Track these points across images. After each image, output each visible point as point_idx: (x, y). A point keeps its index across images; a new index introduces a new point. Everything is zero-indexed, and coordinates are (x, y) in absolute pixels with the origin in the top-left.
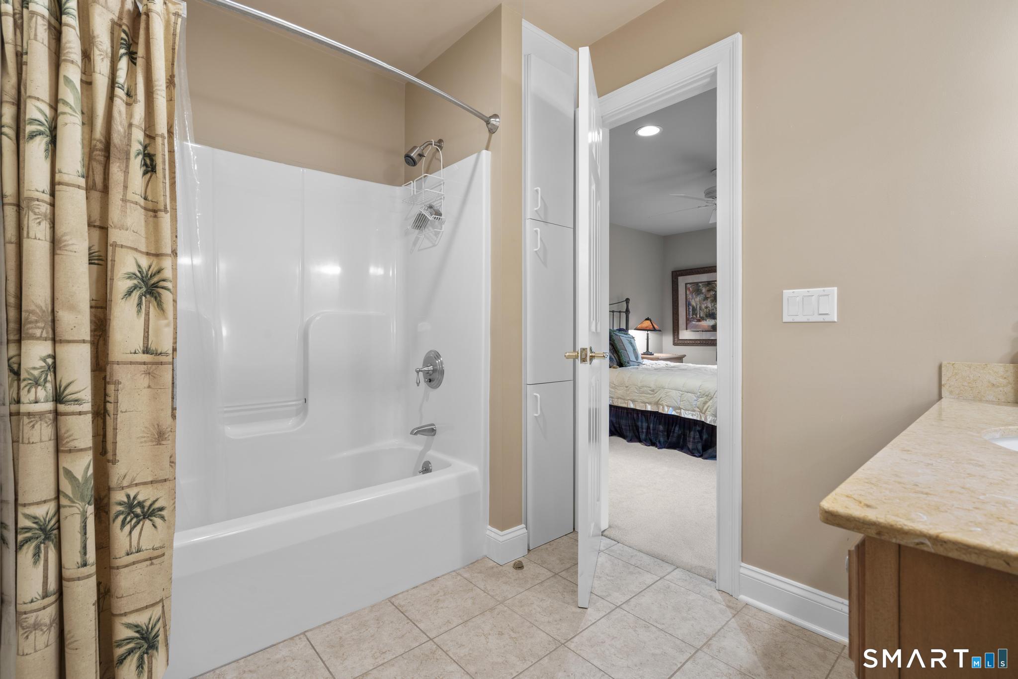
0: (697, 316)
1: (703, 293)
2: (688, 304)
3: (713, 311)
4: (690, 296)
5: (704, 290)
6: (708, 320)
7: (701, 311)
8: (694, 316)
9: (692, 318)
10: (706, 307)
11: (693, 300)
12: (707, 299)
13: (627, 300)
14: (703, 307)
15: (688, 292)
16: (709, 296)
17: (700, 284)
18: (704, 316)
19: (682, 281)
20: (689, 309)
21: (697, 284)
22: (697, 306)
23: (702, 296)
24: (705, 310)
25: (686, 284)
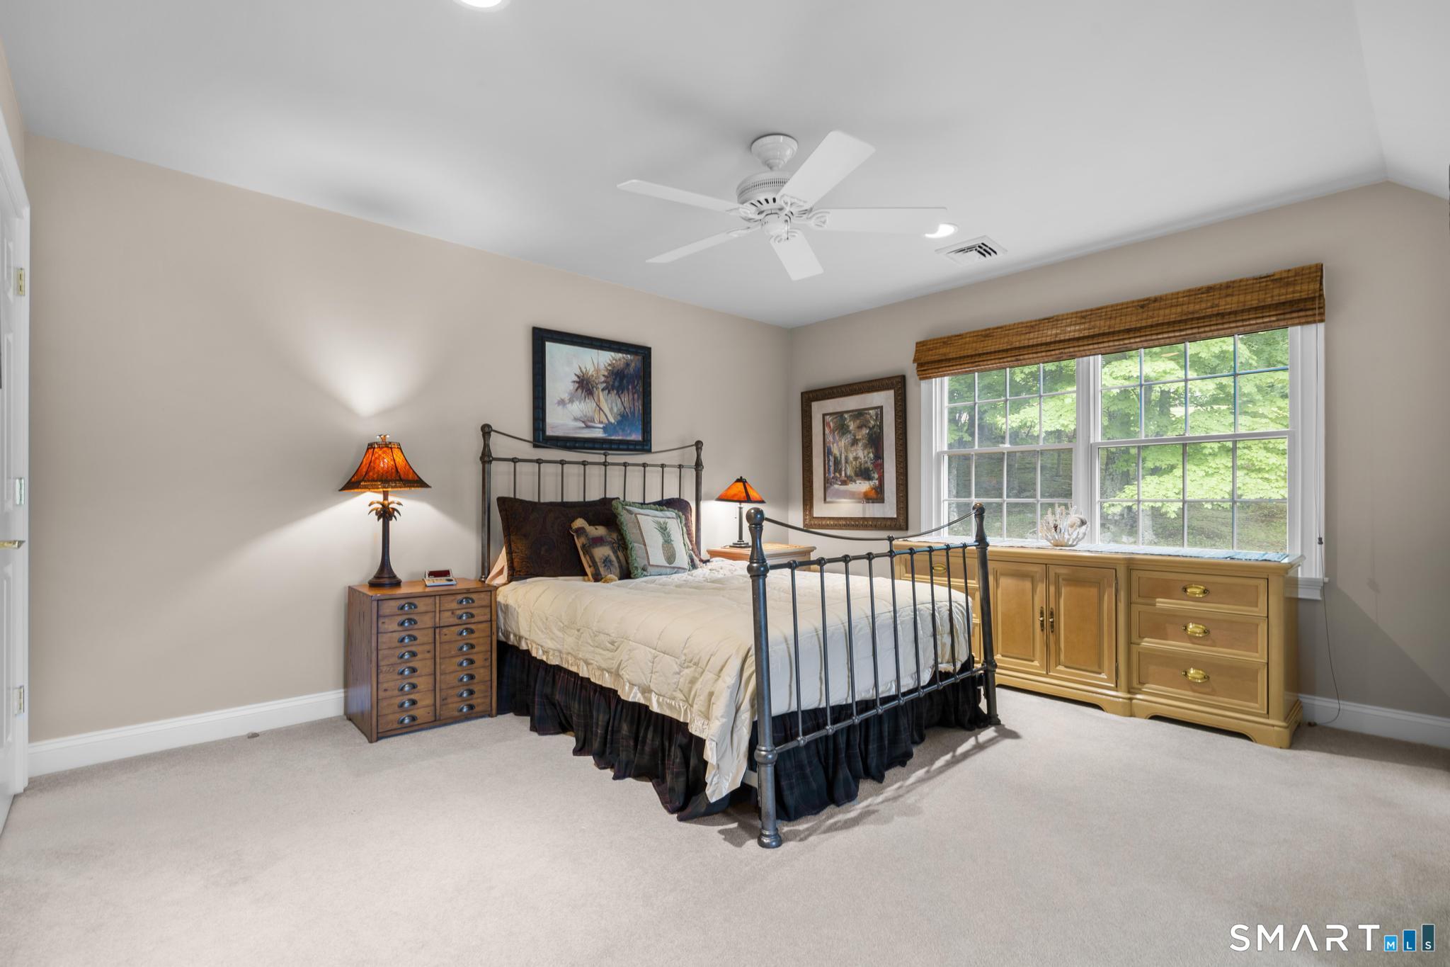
0: (841, 475)
1: (850, 432)
2: (827, 452)
3: (866, 465)
4: (830, 438)
5: (852, 426)
6: (858, 482)
7: (847, 466)
8: (837, 475)
9: (833, 478)
10: (856, 458)
11: (835, 445)
12: (857, 444)
13: (699, 445)
14: (851, 457)
15: (827, 431)
16: (860, 437)
17: (846, 416)
18: (853, 474)
19: (818, 408)
20: (829, 461)
21: (840, 415)
22: (841, 455)
23: (849, 438)
24: (854, 463)
25: (824, 415)
